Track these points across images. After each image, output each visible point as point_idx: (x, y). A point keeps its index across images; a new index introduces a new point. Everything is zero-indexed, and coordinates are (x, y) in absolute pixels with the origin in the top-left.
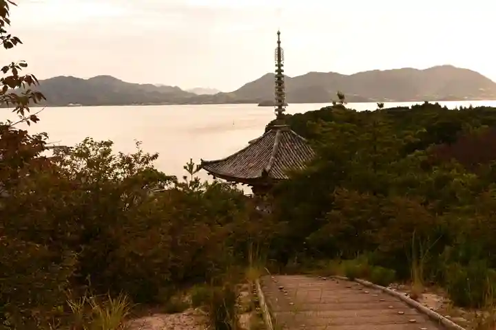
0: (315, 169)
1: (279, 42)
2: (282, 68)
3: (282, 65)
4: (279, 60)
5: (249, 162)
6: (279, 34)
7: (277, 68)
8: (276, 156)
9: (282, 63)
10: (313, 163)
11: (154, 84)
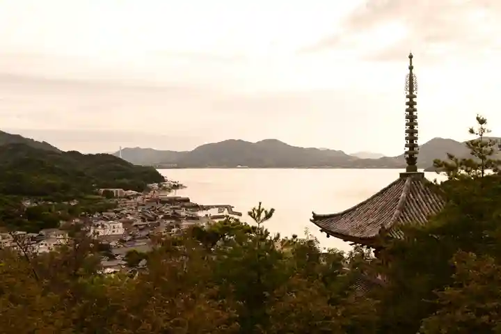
0: (437, 224)
1: (411, 68)
2: (414, 100)
3: (415, 97)
4: (411, 90)
5: (368, 217)
6: (411, 57)
7: (408, 100)
8: (402, 209)
9: (414, 93)
10: (438, 217)
11: (317, 148)
